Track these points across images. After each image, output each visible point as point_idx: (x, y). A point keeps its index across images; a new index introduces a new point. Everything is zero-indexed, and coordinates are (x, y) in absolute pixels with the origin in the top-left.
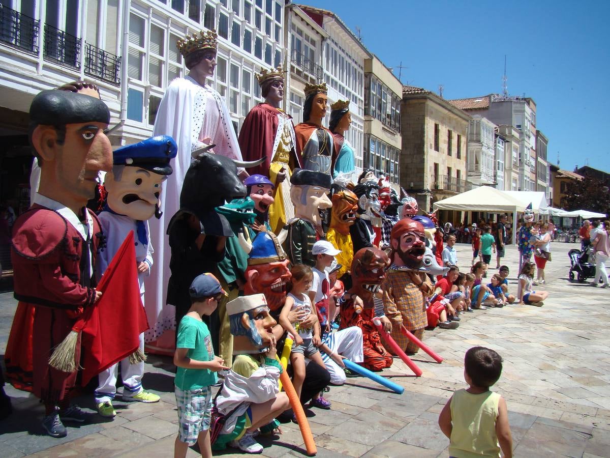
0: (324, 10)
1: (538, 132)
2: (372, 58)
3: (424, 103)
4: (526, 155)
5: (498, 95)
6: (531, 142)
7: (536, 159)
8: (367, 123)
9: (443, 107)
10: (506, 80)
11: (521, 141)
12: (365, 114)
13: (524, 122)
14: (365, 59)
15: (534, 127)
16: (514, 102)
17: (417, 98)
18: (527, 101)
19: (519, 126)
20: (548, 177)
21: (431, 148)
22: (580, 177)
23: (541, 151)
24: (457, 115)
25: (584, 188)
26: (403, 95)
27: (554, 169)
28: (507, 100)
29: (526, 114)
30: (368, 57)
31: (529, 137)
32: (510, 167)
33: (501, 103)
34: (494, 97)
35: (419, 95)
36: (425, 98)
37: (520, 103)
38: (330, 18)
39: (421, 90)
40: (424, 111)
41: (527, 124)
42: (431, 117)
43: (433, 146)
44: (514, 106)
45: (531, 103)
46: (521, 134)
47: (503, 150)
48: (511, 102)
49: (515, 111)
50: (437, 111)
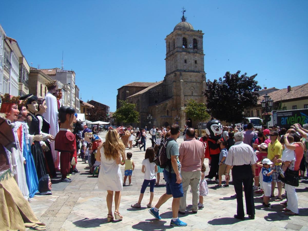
0: (12, 38)
1: (76, 86)
2: (23, 57)
3: (37, 75)
4: (72, 96)
5: (59, 69)
6: (74, 91)
7: (75, 98)
8: (20, 85)
9: (44, 76)
10: (63, 62)
11: (70, 91)
12: (19, 82)
13: (71, 82)
14: (20, 57)
15: (75, 84)
16: (67, 73)
17: (34, 73)
18: (72, 72)
19: (69, 84)
20: (79, 106)
21: (39, 95)
22: (91, 106)
23: (77, 95)
24: (48, 80)
25: (96, 111)
27: (81, 102)
28: (64, 72)
29: (72, 79)
30: (22, 57)
31: (73, 89)
32: (67, 102)
33: (61, 73)
34: (58, 70)
35: (35, 72)
36: (38, 73)
37: (70, 73)
38: (14, 42)
39: (36, 69)
40: (37, 79)
41: (73, 83)
42: (40, 82)
43: (40, 94)
44: (68, 75)
45: (74, 73)
46: (71, 87)
47: (64, 95)
48: (66, 73)
49: (68, 77)
50: (41, 78)
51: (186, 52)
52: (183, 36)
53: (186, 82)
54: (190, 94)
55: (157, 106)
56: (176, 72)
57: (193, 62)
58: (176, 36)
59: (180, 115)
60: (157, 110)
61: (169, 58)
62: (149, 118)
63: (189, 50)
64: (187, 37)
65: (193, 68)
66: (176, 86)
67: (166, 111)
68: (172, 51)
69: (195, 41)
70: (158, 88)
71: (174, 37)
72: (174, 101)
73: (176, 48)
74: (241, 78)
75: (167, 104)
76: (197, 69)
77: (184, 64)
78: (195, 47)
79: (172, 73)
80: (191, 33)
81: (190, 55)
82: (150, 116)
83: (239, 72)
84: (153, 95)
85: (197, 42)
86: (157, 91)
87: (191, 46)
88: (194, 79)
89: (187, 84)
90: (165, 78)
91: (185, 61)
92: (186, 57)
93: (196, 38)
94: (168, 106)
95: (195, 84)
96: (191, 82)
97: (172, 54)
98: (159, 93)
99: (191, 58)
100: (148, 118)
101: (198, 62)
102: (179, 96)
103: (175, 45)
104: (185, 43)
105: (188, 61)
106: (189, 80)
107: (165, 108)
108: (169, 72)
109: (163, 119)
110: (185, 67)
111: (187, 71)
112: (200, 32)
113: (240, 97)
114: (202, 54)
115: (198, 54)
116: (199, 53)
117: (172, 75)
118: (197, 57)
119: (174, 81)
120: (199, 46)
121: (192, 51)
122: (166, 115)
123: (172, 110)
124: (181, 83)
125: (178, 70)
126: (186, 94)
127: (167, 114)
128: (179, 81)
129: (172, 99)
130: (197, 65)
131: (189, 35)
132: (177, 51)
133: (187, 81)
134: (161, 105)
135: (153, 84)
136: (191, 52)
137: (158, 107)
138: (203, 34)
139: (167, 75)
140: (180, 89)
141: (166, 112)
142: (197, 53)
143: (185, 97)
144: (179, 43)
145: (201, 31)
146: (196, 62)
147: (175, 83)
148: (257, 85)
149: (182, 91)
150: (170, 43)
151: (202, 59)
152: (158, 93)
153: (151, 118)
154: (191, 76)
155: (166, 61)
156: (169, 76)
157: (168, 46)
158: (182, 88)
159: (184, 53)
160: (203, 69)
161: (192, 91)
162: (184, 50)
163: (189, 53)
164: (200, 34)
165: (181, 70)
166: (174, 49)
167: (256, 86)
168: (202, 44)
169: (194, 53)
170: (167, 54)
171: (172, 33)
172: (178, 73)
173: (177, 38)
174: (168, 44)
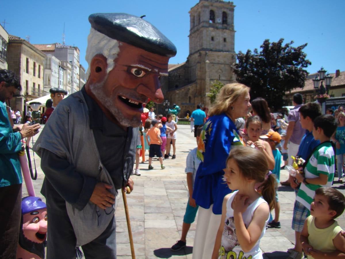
1: (80, 65)
3: (21, 46)
4: (75, 77)
5: (60, 44)
6: (77, 71)
7: (80, 80)
9: (31, 49)
10: (65, 36)
11: (72, 70)
13: (73, 59)
15: (79, 62)
16: (69, 49)
18: (76, 48)
19: (71, 62)
21: (24, 71)
23: (82, 75)
24: (39, 54)
26: (9, 40)
28: (65, 47)
29: (75, 56)
31: (76, 68)
32: (66, 84)
33: (61, 49)
34: (58, 45)
35: (18, 41)
36: (21, 43)
37: (72, 49)
39: (19, 38)
40: (21, 50)
41: (75, 61)
42: (25, 54)
44: (69, 51)
45: (77, 50)
46: (72, 66)
47: (63, 74)
48: (67, 48)
49: (70, 54)
50: (28, 51)
51: (213, 27)
52: (211, 8)
53: (212, 63)
54: (217, 77)
55: (177, 92)
56: (201, 52)
57: (221, 40)
58: (201, 7)
59: (205, 103)
60: (177, 96)
61: (193, 35)
62: (166, 104)
63: (217, 25)
64: (214, 9)
65: (221, 47)
66: (200, 68)
67: (188, 97)
68: (197, 26)
69: (225, 15)
70: (179, 70)
71: (200, 10)
72: (198, 86)
73: (202, 22)
74: (285, 49)
75: (189, 89)
76: (226, 49)
77: (211, 42)
78: (225, 21)
79: (196, 52)
80: (220, 4)
81: (218, 31)
82: (167, 102)
83: (281, 41)
84: (173, 79)
85: (227, 15)
86: (178, 73)
87: (219, 20)
88: (222, 61)
89: (213, 65)
90: (188, 58)
91: (212, 39)
92: (213, 34)
93: (225, 10)
94: (190, 91)
95: (223, 66)
96: (218, 64)
97: (197, 30)
98: (181, 77)
99: (219, 35)
100: (164, 105)
101: (227, 40)
102: (204, 79)
103: (201, 19)
104: (212, 17)
105: (215, 39)
106: (216, 61)
107: (186, 94)
108: (193, 51)
109: (184, 107)
110: (212, 45)
111: (214, 50)
112: (230, 4)
113: (282, 74)
114: (233, 31)
115: (227, 31)
116: (229, 29)
117: (197, 55)
118: (226, 34)
119: (198, 62)
120: (229, 20)
121: (220, 26)
122: (188, 102)
123: (195, 97)
124: (207, 65)
125: (203, 49)
126: (212, 78)
127: (190, 101)
128: (204, 62)
129: (195, 83)
130: (226, 44)
131: (217, 7)
132: (203, 27)
133: (214, 62)
134: (183, 90)
135: (174, 66)
136: (219, 28)
137: (179, 92)
138: (235, 6)
139: (191, 55)
140: (205, 72)
141: (188, 99)
142: (226, 28)
143: (211, 81)
144: (206, 16)
145: (232, 3)
146: (225, 40)
147: (199, 64)
148: (306, 59)
149: (207, 74)
150: (194, 17)
151: (233, 37)
152: (179, 76)
153: (169, 105)
154: (218, 56)
155: (190, 39)
156: (193, 56)
157: (193, 21)
158: (207, 70)
159: (211, 29)
160: (233, 49)
161: (220, 74)
162: (210, 26)
163: (217, 28)
164: (231, 7)
165: (207, 49)
166: (199, 23)
167: (304, 60)
168: (232, 18)
169: (223, 29)
170: (191, 30)
171: (198, 4)
172: (203, 52)
173: (203, 11)
174: (192, 18)
